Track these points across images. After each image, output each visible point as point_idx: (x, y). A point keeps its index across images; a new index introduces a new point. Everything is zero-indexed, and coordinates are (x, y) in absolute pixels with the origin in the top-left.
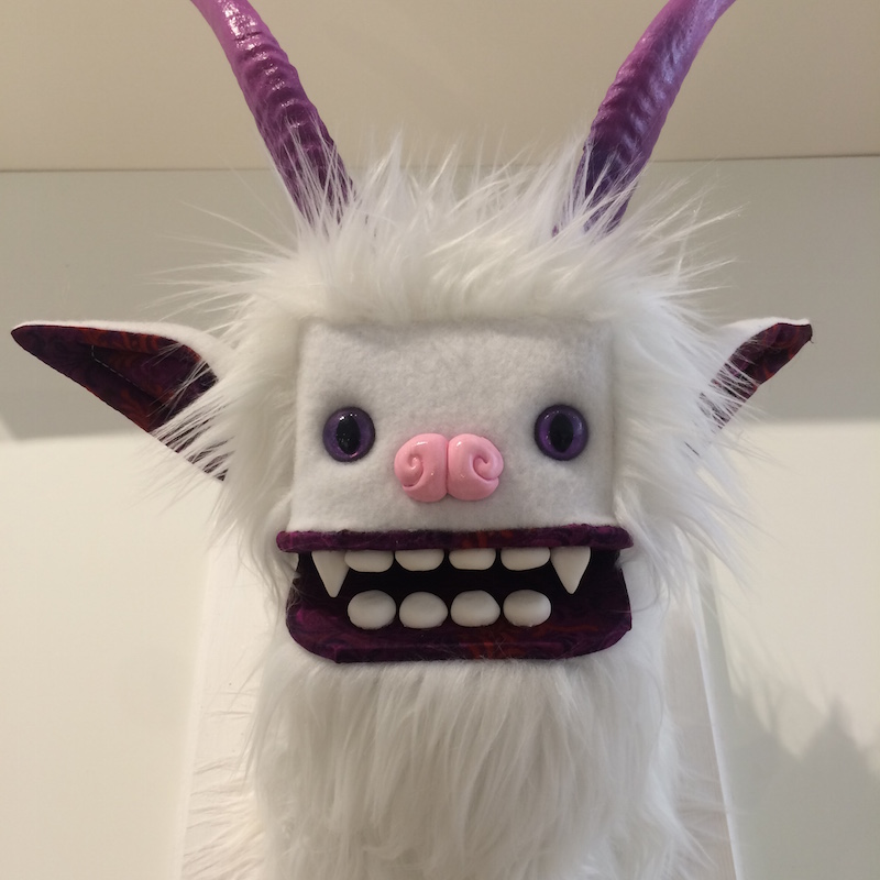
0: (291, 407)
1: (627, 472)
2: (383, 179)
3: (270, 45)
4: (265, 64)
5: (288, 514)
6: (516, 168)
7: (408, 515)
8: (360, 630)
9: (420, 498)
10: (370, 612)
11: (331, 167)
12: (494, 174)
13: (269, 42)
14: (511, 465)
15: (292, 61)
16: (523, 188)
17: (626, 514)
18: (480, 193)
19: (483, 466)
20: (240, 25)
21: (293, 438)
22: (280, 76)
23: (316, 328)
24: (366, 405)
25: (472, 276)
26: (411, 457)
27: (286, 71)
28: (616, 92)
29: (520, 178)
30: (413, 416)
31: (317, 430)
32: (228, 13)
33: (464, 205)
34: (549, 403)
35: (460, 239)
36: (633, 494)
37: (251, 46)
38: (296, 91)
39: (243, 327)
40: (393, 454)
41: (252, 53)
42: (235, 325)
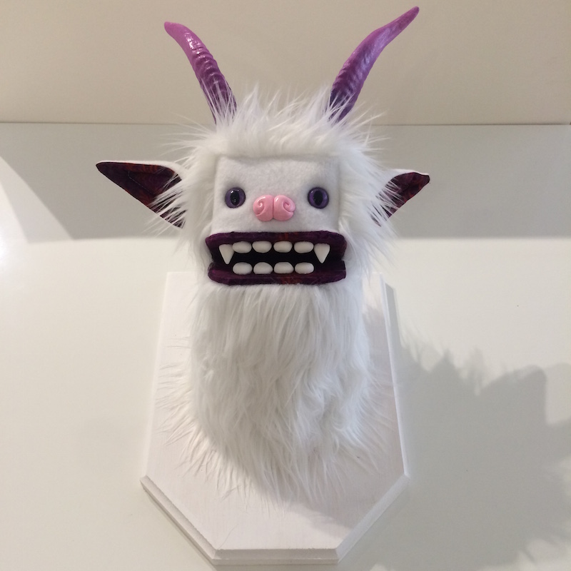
0: (212, 189)
1: (344, 214)
2: (251, 101)
3: (206, 52)
4: (204, 59)
5: (210, 230)
6: (302, 98)
7: (258, 226)
8: (238, 275)
9: (263, 219)
10: (242, 269)
11: (230, 97)
12: (294, 100)
13: (205, 51)
14: (298, 208)
15: (214, 58)
16: (306, 105)
17: (343, 230)
18: (289, 108)
19: (287, 206)
20: (194, 44)
21: (213, 201)
22: (210, 64)
23: (223, 158)
24: (242, 186)
25: (284, 139)
26: (260, 202)
27: (212, 62)
28: (343, 72)
29: (304, 102)
30: (260, 190)
31: (223, 197)
32: (189, 40)
33: (282, 113)
34: (314, 186)
35: (280, 125)
36: (346, 222)
37: (198, 53)
38: (216, 70)
39: (193, 159)
40: (253, 203)
41: (199, 55)
42: (191, 158)
